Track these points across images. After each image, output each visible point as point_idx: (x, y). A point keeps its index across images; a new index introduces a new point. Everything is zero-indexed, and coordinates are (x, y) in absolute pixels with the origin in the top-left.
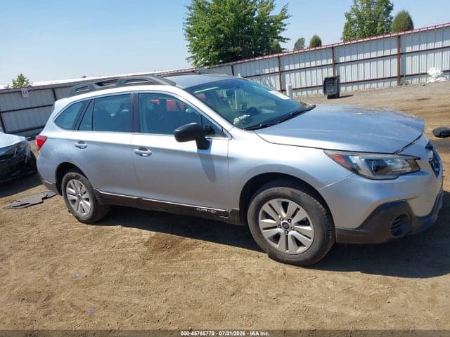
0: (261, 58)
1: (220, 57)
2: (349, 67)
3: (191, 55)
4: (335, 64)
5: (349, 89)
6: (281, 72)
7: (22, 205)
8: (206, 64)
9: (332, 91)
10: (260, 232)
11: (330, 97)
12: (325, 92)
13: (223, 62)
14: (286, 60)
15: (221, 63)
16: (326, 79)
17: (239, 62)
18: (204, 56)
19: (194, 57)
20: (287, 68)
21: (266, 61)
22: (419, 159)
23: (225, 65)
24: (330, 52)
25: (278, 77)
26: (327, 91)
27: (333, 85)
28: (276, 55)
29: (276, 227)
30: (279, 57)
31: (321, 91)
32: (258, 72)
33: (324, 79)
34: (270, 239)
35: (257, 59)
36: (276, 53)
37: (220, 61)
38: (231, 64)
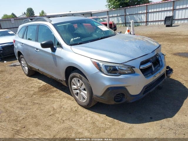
0: (138, 6)
1: (120, 5)
2: (181, 11)
3: (107, 4)
4: (174, 10)
5: (179, 22)
6: (147, 13)
7: (14, 65)
8: (114, 8)
9: (169, 23)
10: (72, 91)
11: (167, 26)
12: (165, 23)
13: (122, 7)
14: (150, 7)
15: (120, 8)
16: (166, 17)
17: (128, 7)
18: (113, 4)
19: (109, 5)
20: (150, 11)
21: (141, 7)
22: (134, 67)
23: (122, 8)
24: (172, 3)
25: (146, 15)
26: (166, 23)
27: (169, 20)
28: (146, 5)
29: (77, 90)
30: (147, 6)
31: (163, 23)
32: (136, 12)
33: (165, 17)
34: (75, 94)
35: (137, 6)
36: (146, 3)
37: (121, 7)
38: (125, 8)
